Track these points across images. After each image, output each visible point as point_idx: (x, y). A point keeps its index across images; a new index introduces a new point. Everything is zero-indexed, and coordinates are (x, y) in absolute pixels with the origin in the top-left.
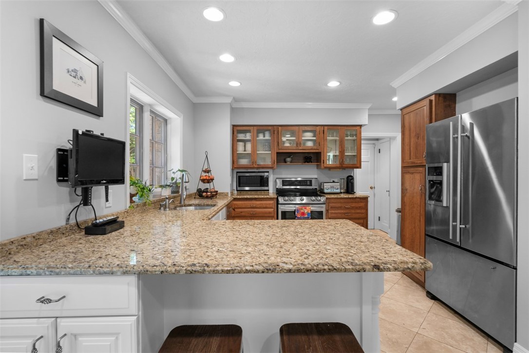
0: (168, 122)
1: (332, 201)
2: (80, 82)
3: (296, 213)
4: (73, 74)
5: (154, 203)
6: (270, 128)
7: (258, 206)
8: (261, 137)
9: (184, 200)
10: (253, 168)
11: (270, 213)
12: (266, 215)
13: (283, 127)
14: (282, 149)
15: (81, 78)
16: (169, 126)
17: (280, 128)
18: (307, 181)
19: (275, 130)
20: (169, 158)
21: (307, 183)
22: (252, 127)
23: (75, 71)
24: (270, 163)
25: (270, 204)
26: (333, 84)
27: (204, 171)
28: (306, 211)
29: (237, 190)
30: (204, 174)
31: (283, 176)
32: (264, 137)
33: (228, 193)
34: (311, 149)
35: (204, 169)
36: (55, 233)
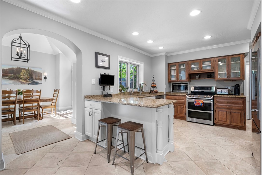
0: (139, 66)
1: (218, 98)
2: (104, 62)
3: (195, 103)
4: (102, 61)
5: (128, 93)
6: (185, 62)
7: (177, 99)
8: (182, 67)
9: (141, 93)
10: (177, 82)
11: (183, 102)
12: (181, 103)
13: (191, 61)
14: (191, 72)
15: (104, 61)
16: (140, 68)
17: (190, 62)
18: (208, 87)
19: (188, 63)
20: (140, 79)
21: (208, 89)
22: (177, 63)
23: (103, 60)
24: (185, 79)
25: (183, 98)
26: (208, 37)
27: (152, 83)
28: (200, 102)
29: (173, 92)
30: (153, 85)
31: (195, 85)
32: (184, 67)
33: (164, 92)
34: (208, 71)
35: (153, 82)
36: (98, 96)
